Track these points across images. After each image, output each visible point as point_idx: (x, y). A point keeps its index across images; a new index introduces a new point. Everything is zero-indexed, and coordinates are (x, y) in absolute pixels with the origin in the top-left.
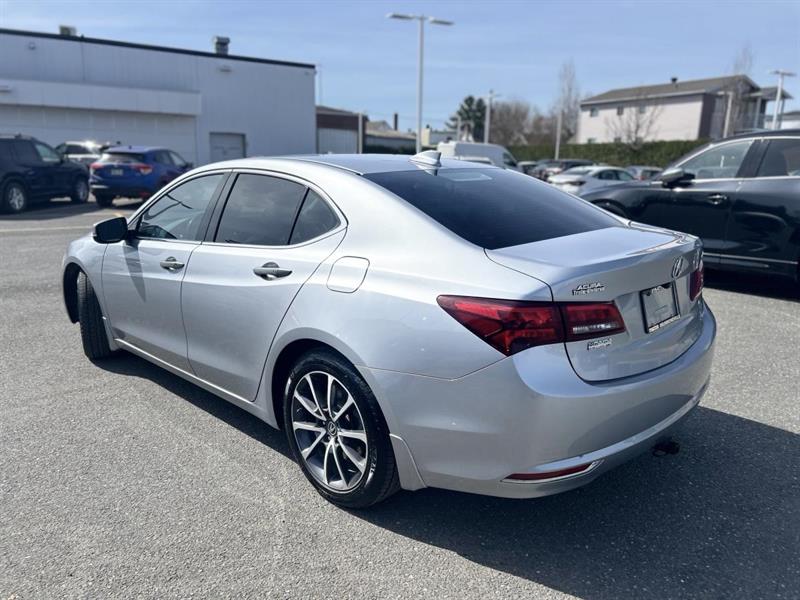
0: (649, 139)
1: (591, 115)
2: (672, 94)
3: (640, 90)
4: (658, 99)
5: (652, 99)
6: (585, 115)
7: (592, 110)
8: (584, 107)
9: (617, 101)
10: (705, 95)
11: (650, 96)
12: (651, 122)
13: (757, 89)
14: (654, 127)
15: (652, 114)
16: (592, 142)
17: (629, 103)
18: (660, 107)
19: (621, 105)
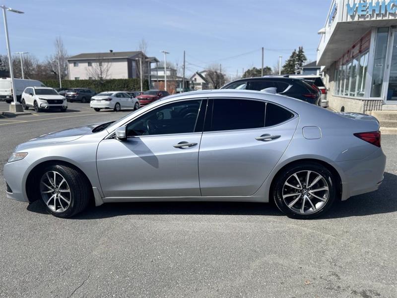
0: (108, 78)
1: (75, 66)
2: (113, 57)
3: (99, 55)
4: (108, 59)
5: (105, 59)
6: (71, 66)
7: (75, 63)
8: (70, 61)
9: (88, 59)
10: (128, 59)
11: (104, 58)
12: (108, 70)
13: (146, 58)
14: (109, 72)
15: (107, 66)
16: (77, 79)
17: (95, 61)
18: (110, 63)
19: (89, 61)
